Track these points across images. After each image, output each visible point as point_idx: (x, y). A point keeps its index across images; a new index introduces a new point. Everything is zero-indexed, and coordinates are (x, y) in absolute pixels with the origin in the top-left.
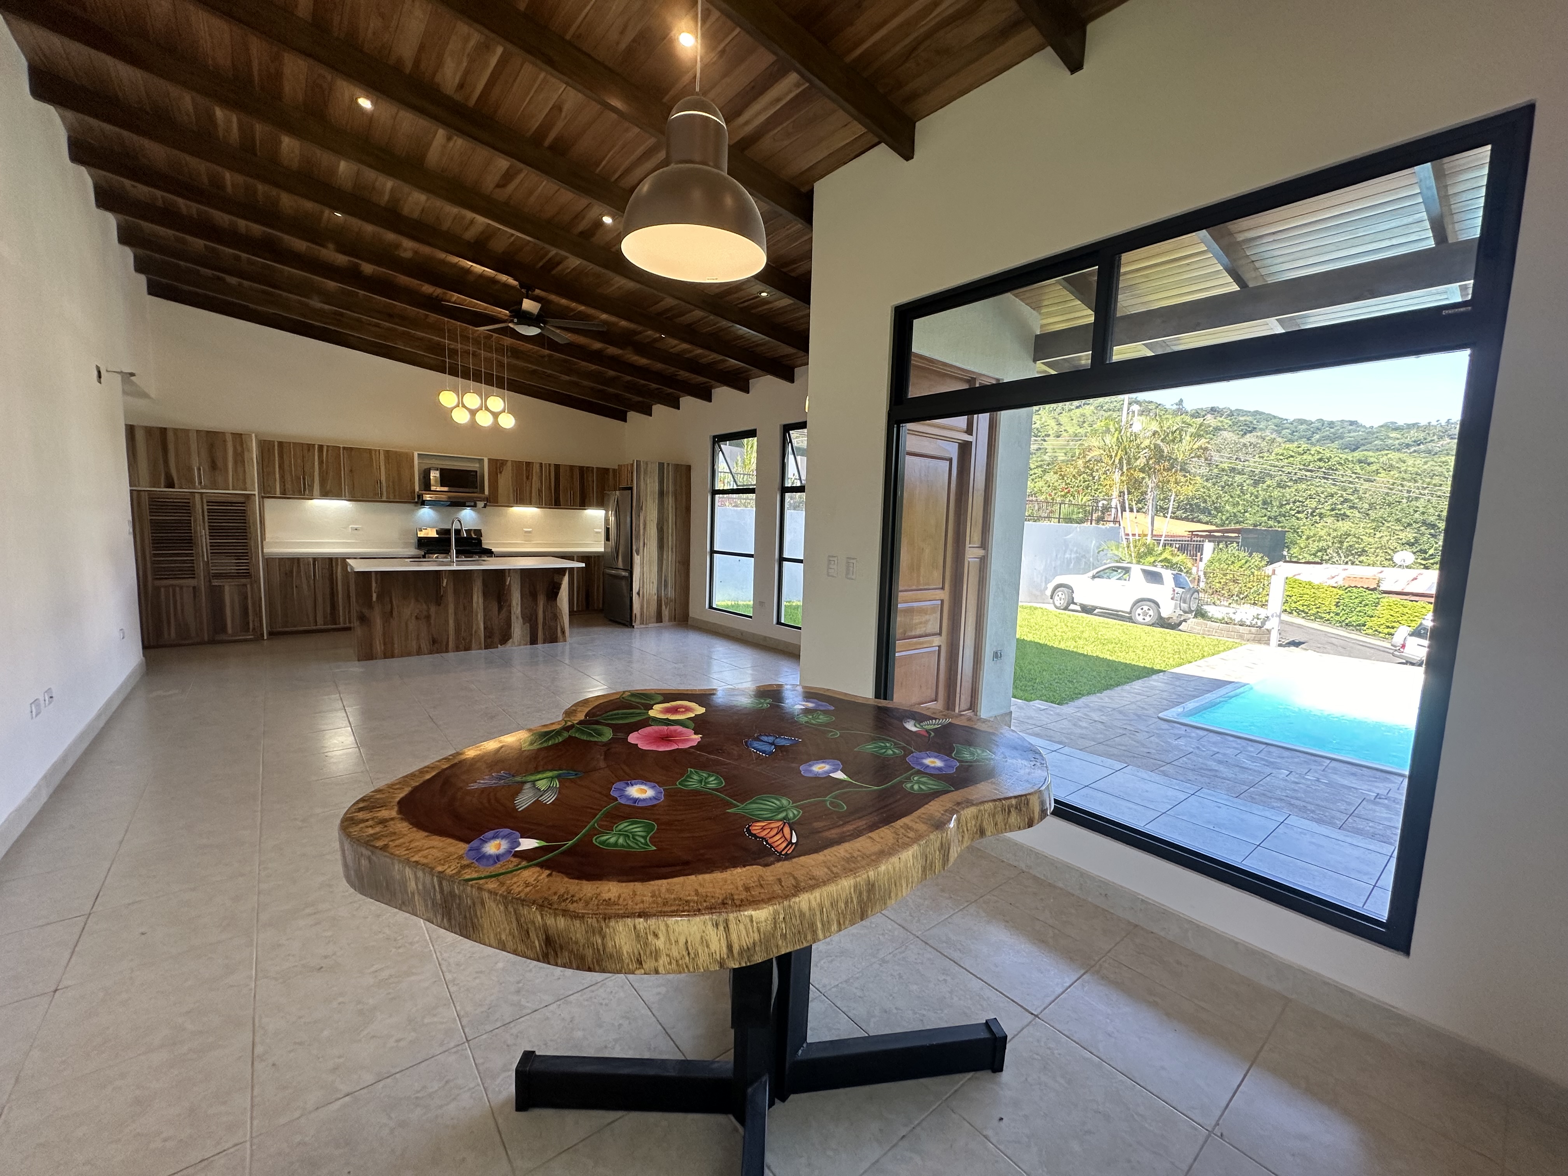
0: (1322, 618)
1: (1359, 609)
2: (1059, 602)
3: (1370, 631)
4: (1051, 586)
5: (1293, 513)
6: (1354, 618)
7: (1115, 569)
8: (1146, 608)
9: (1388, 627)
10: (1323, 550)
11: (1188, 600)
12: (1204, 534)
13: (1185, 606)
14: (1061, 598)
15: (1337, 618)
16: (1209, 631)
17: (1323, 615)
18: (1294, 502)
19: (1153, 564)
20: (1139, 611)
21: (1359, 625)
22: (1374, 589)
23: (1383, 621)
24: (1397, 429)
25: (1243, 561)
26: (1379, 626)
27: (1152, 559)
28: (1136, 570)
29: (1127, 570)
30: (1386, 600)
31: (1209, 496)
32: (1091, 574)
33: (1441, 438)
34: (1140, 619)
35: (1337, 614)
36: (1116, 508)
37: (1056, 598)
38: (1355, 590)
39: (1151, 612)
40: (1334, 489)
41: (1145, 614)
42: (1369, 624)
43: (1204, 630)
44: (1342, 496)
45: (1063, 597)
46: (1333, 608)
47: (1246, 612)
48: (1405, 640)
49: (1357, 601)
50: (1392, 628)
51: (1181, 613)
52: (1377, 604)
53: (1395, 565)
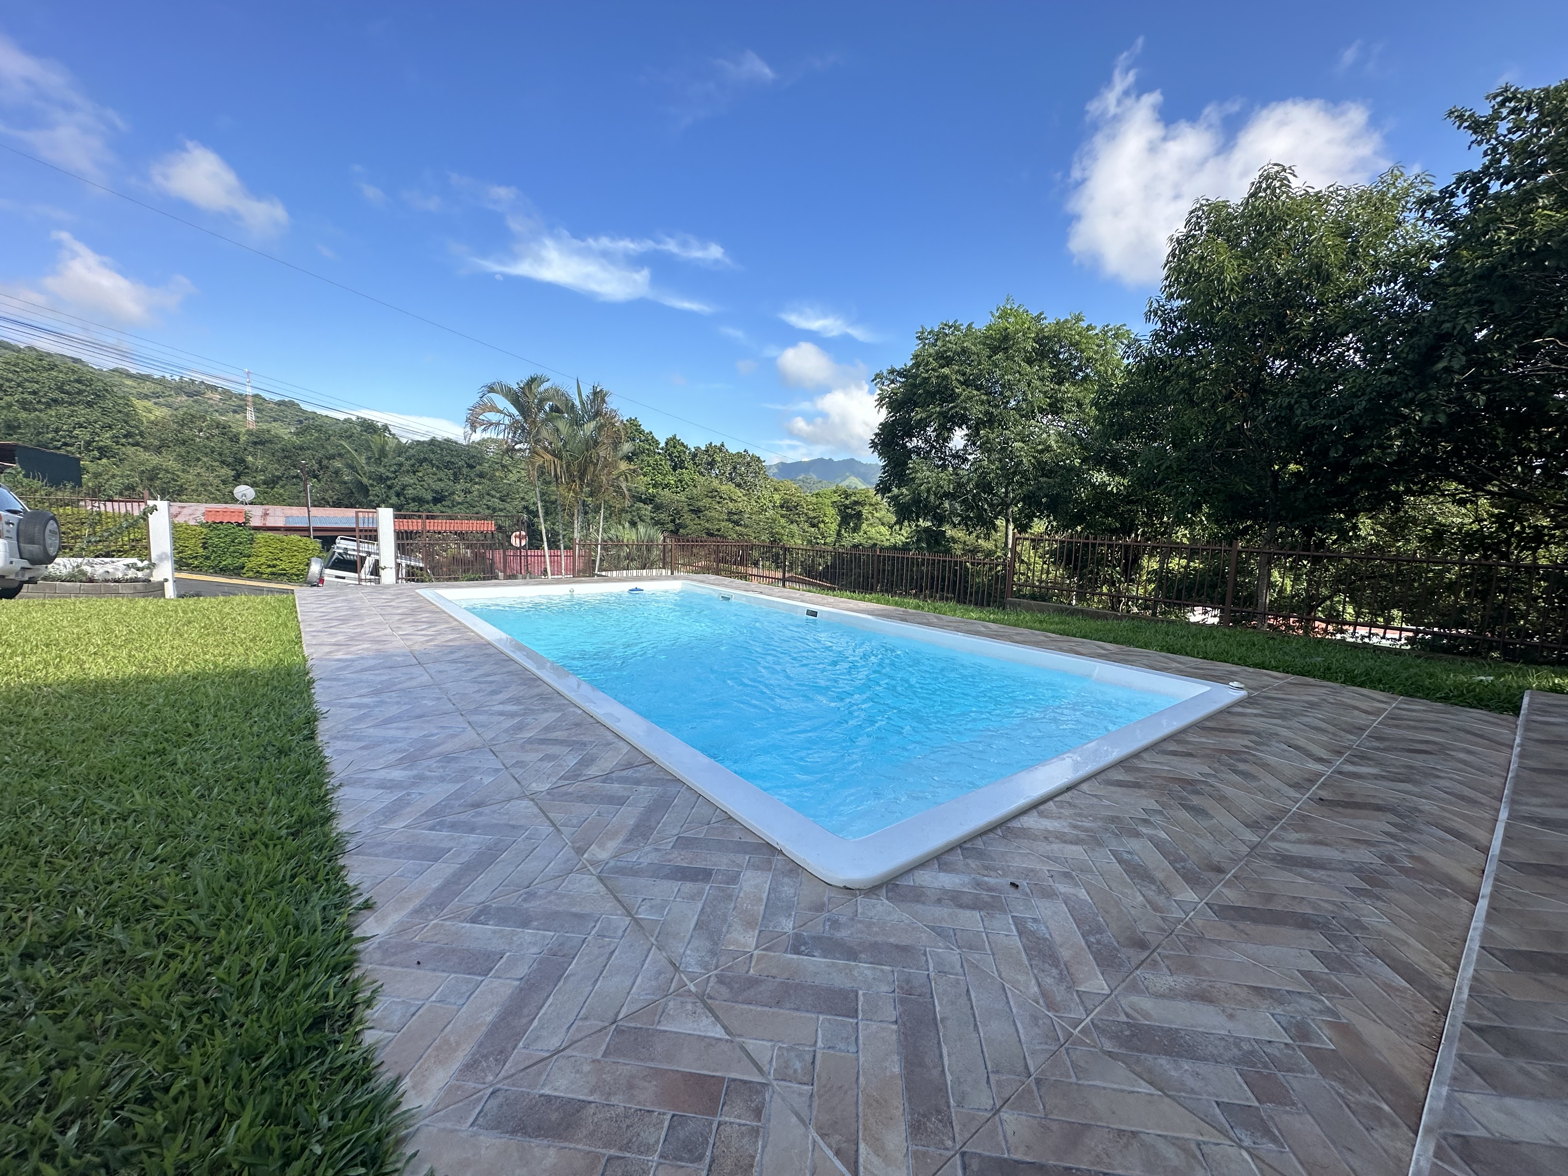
0: (188, 565)
1: (232, 549)
3: (251, 574)
6: (229, 561)
9: (269, 566)
11: (37, 536)
13: (34, 548)
15: (208, 563)
17: (190, 561)
21: (236, 568)
22: (241, 526)
23: (263, 560)
24: (131, 376)
26: (260, 566)
30: (259, 536)
33: (178, 394)
35: (208, 558)
38: (221, 527)
42: (247, 566)
44: (122, 429)
46: (201, 550)
48: (321, 573)
49: (228, 539)
50: (274, 566)
51: (25, 564)
52: (252, 541)
53: (235, 500)
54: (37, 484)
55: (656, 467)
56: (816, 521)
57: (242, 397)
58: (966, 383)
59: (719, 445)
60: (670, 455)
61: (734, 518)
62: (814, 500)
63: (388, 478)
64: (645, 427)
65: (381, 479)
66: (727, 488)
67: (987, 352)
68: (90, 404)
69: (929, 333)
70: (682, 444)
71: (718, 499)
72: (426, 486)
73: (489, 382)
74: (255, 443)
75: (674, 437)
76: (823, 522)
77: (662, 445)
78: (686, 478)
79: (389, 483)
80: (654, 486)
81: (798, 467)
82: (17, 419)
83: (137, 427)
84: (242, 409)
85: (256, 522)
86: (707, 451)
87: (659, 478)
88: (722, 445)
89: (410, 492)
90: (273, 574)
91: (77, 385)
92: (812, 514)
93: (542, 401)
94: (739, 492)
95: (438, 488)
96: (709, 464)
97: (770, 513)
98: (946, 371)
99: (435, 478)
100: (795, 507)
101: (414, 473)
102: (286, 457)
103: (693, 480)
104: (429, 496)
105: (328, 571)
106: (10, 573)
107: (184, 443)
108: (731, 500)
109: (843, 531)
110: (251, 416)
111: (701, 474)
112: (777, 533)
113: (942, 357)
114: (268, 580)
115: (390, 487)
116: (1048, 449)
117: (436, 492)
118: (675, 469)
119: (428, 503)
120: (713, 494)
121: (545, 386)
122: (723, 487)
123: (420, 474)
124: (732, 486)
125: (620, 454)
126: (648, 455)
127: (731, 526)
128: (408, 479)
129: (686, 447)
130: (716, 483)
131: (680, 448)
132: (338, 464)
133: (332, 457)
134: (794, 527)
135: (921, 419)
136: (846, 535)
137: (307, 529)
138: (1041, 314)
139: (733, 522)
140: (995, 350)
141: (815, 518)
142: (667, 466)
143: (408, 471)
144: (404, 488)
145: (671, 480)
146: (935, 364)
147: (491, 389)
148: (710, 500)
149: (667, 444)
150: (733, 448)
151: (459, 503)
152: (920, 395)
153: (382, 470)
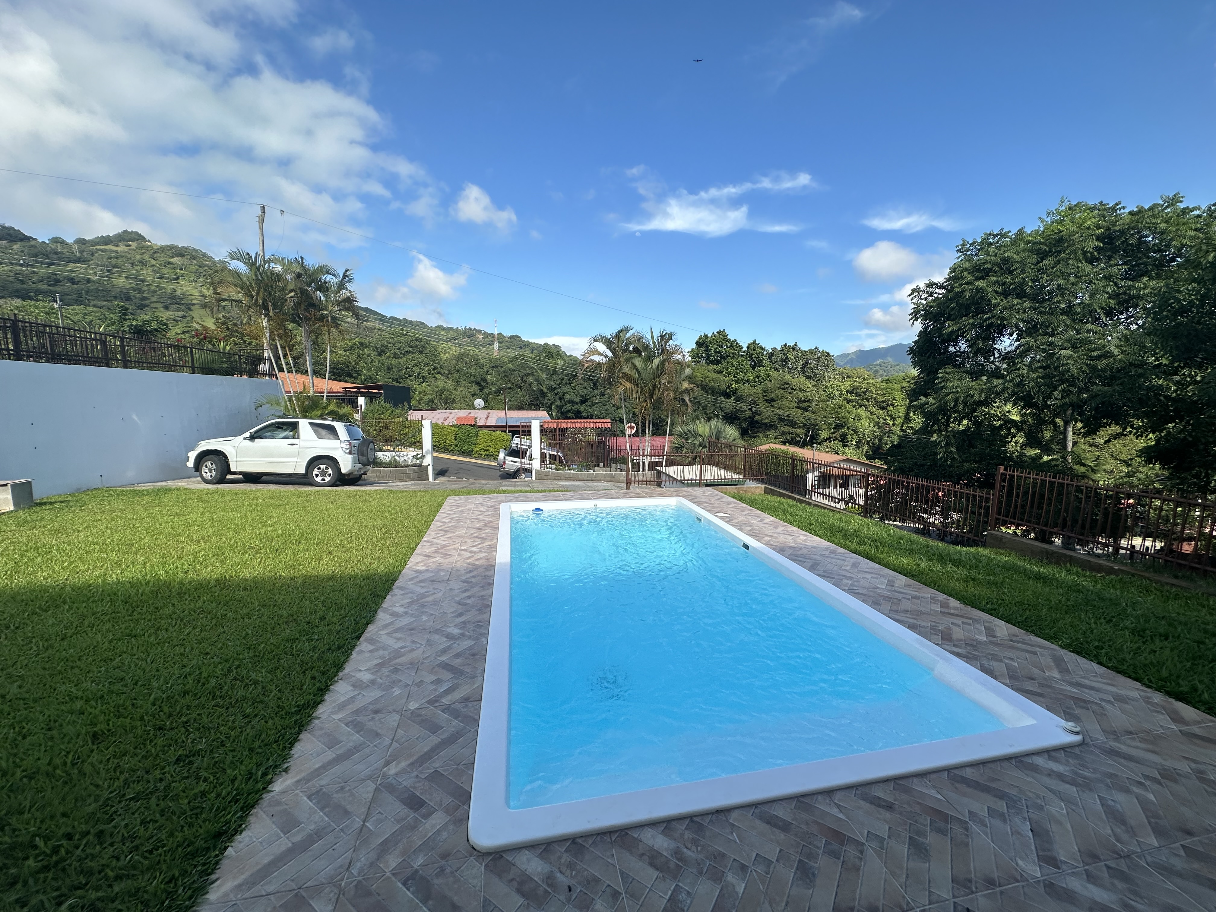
0: (448, 449)
1: (468, 440)
2: (209, 474)
3: (476, 455)
4: (192, 455)
5: (407, 376)
6: (466, 447)
7: (279, 426)
8: (323, 467)
9: (485, 450)
10: (432, 401)
11: (365, 452)
12: (355, 390)
13: (363, 458)
14: (209, 471)
15: (456, 448)
16: (383, 477)
17: (449, 447)
18: (406, 369)
19: (321, 417)
20: (316, 471)
21: (469, 452)
22: (474, 426)
23: (482, 446)
24: (444, 329)
25: (390, 411)
26: (480, 450)
27: (319, 413)
28: (304, 424)
29: (294, 427)
30: (481, 431)
31: (350, 362)
32: (248, 434)
33: (463, 337)
34: (319, 479)
35: (457, 445)
36: (270, 360)
37: (204, 470)
38: (464, 427)
39: (330, 471)
40: (427, 360)
41: (324, 474)
42: (475, 450)
43: (379, 477)
44: (433, 365)
45: (214, 466)
46: (453, 441)
47: (407, 455)
48: (504, 458)
49: (466, 434)
50: (488, 450)
51: (360, 466)
52: (477, 435)
53: (474, 408)
54: (388, 405)
55: (739, 367)
56: (884, 404)
57: (492, 335)
58: (1006, 294)
59: (792, 345)
60: (750, 356)
61: (804, 405)
62: (884, 385)
63: (555, 388)
64: (731, 337)
65: (551, 389)
66: (799, 380)
67: (1034, 259)
68: (421, 352)
69: (971, 245)
70: (761, 347)
71: (789, 390)
72: (576, 393)
73: (596, 333)
74: (493, 367)
75: (754, 342)
76: (892, 405)
77: (745, 349)
78: (763, 374)
79: (556, 391)
80: (737, 382)
81: (875, 353)
82: (391, 364)
83: (439, 363)
84: (491, 343)
85: (481, 423)
86: (782, 350)
87: (740, 376)
88: (796, 345)
89: (567, 397)
90: (487, 455)
91: (416, 342)
92: (880, 399)
93: (627, 345)
94: (809, 384)
95: (583, 394)
96: (782, 361)
97: (838, 400)
98: (981, 284)
99: (582, 386)
100: (864, 393)
101: (570, 384)
102: (506, 376)
103: (769, 375)
104: (578, 399)
105: (508, 458)
106: (355, 471)
107: (458, 371)
108: (801, 390)
109: (912, 414)
110: (496, 346)
111: (776, 370)
112: (843, 417)
113: (978, 270)
114: (484, 459)
115: (556, 394)
116: (1108, 355)
117: (582, 397)
118: (754, 367)
119: (577, 404)
120: (785, 386)
121: (629, 334)
122: (794, 380)
123: (573, 385)
124: (802, 378)
125: (683, 377)
126: (733, 358)
127: (800, 412)
128: (566, 389)
129: (764, 349)
130: (788, 377)
131: (758, 350)
132: (530, 379)
133: (528, 375)
134: (862, 412)
135: (952, 332)
136: (914, 417)
137: (504, 427)
138: (1117, 204)
139: (803, 408)
140: (1043, 255)
141: (883, 402)
142: (747, 365)
143: (566, 384)
144: (564, 394)
145: (751, 376)
146: (969, 278)
147: (595, 341)
148: (782, 391)
149: (748, 347)
150: (805, 346)
151: (596, 403)
152: (953, 308)
153: (552, 383)
